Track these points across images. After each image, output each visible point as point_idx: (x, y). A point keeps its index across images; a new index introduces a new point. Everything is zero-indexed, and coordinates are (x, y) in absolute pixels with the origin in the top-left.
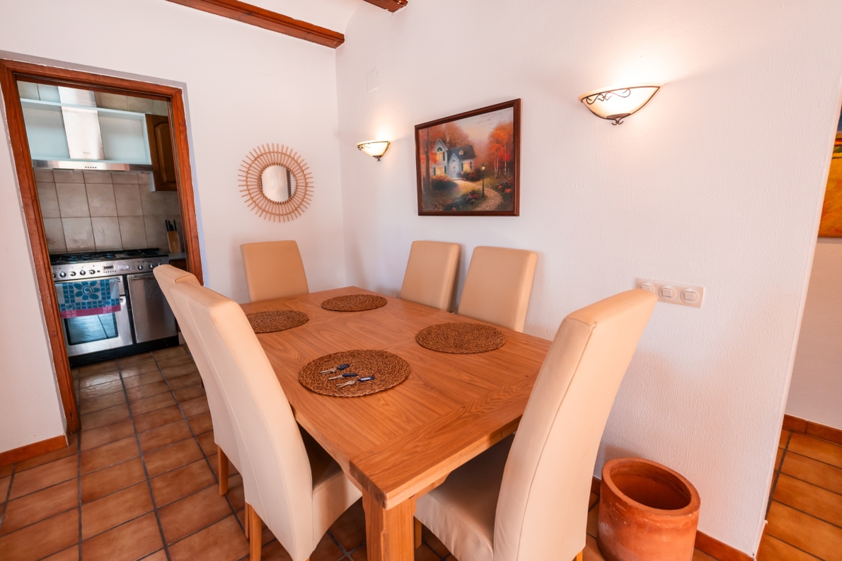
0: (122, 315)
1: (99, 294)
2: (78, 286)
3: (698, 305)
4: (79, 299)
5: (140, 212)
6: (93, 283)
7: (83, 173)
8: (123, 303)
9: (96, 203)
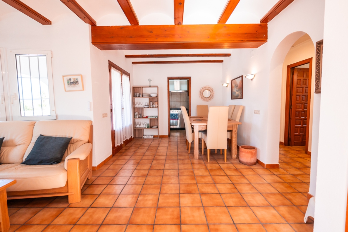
0: (179, 121)
1: (175, 116)
2: (173, 114)
3: (259, 114)
4: (172, 117)
5: (185, 101)
6: (175, 114)
7: (176, 93)
8: (179, 119)
9: (177, 99)
